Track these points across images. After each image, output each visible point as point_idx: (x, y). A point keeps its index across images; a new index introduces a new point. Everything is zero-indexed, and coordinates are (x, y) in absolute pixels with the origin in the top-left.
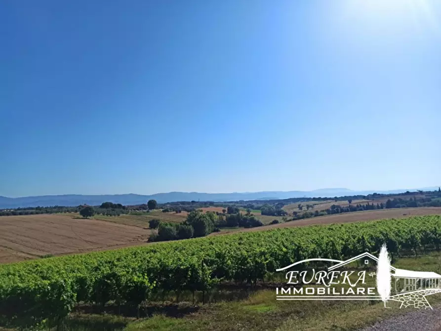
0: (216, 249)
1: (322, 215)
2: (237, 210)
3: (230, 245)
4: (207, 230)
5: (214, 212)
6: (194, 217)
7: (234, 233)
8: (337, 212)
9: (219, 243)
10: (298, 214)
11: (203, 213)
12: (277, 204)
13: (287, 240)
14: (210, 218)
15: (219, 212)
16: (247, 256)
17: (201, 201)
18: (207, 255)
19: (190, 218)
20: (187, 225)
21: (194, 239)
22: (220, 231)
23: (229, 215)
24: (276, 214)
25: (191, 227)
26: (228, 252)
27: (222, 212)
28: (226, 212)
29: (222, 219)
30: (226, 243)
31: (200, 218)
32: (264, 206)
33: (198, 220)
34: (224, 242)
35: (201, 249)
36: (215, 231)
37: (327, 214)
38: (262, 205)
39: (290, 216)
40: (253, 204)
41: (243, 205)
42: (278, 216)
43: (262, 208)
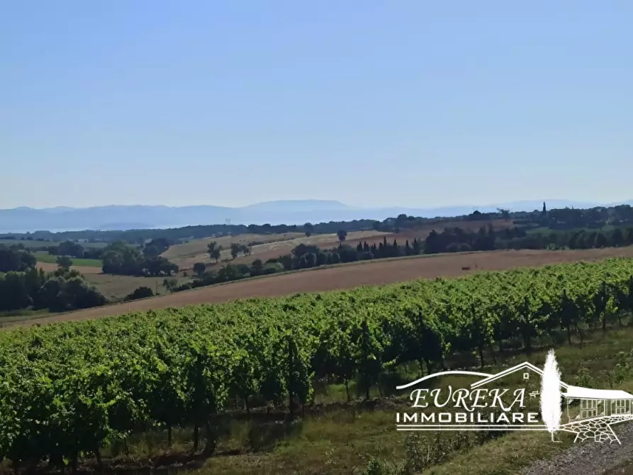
1: (271, 272)
2: (30, 261)
8: (309, 264)
10: (207, 270)
12: (148, 241)
13: (171, 340)
24: (144, 270)
32: (110, 247)
37: (284, 270)
38: (105, 245)
39: (185, 275)
40: (81, 241)
41: (47, 245)
42: (152, 276)
43: (106, 254)
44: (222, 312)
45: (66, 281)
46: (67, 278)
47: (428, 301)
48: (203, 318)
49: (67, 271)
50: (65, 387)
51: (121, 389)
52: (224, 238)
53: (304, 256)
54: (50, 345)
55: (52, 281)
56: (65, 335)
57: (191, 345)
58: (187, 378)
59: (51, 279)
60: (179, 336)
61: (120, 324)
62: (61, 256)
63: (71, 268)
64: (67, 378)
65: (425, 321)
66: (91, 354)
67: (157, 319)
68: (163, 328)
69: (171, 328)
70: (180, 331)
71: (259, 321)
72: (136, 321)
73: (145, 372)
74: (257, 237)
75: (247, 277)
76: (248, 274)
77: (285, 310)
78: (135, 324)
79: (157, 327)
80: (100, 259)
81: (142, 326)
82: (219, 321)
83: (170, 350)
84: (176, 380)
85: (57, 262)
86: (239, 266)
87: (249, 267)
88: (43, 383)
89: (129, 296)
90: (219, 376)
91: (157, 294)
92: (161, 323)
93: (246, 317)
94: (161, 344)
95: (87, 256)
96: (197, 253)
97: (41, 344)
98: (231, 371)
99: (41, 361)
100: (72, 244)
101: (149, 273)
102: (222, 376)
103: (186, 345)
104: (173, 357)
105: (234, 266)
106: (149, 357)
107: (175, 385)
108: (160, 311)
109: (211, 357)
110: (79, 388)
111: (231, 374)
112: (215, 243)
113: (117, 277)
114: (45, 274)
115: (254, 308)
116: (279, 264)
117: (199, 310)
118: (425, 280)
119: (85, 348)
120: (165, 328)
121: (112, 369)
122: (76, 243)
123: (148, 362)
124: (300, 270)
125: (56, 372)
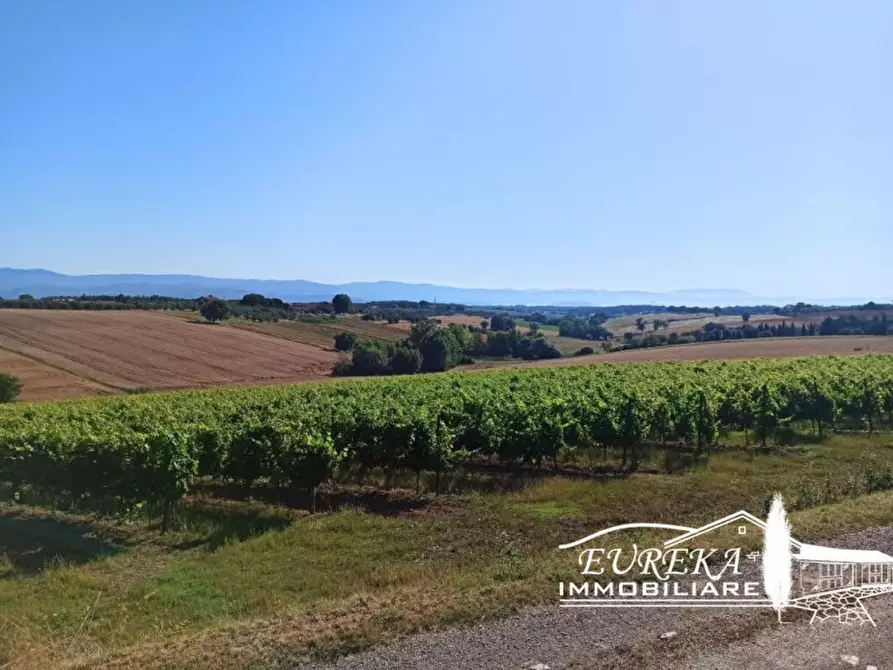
0: (466, 396)
1: (684, 342)
2: (511, 324)
3: (494, 391)
4: (449, 359)
5: (464, 326)
6: (424, 332)
8: (716, 338)
10: (634, 338)
11: (442, 326)
12: (592, 315)
14: (456, 338)
15: (474, 326)
17: (438, 301)
18: (447, 405)
19: (416, 335)
20: (409, 347)
21: (421, 374)
22: (473, 363)
23: (494, 333)
24: (589, 335)
25: (416, 352)
26: (490, 404)
27: (481, 327)
28: (488, 327)
29: (480, 340)
30: (486, 387)
31: (434, 335)
32: (565, 318)
33: (432, 338)
36: (464, 362)
37: (695, 342)
38: (562, 316)
39: (618, 340)
40: (545, 313)
41: (524, 315)
43: (562, 322)
44: (646, 369)
45: (534, 340)
49: (536, 333)
50: (535, 411)
51: (572, 417)
52: (649, 315)
53: (712, 332)
54: (524, 382)
55: (525, 339)
56: (533, 376)
57: (623, 390)
58: (619, 414)
60: (614, 384)
61: (571, 371)
62: (532, 323)
64: (537, 405)
67: (597, 370)
68: (602, 377)
69: (608, 377)
70: (614, 380)
73: (590, 407)
74: (674, 316)
76: (666, 343)
77: (696, 372)
78: (582, 373)
79: (598, 376)
80: (558, 326)
81: (586, 374)
83: (607, 393)
84: (612, 414)
85: (529, 326)
86: (659, 336)
88: (521, 406)
89: (577, 353)
90: (643, 415)
91: (597, 353)
92: (600, 374)
94: (601, 388)
96: (627, 325)
97: (518, 380)
98: (653, 412)
99: (519, 392)
100: (540, 314)
101: (592, 338)
102: (646, 415)
103: (620, 390)
104: (610, 398)
105: (655, 336)
106: (592, 396)
107: (611, 418)
108: (598, 365)
109: (639, 401)
110: (545, 412)
111: (652, 415)
112: (642, 319)
113: (569, 339)
114: (521, 334)
115: (671, 368)
117: (628, 367)
119: (548, 386)
121: (567, 401)
123: (591, 399)
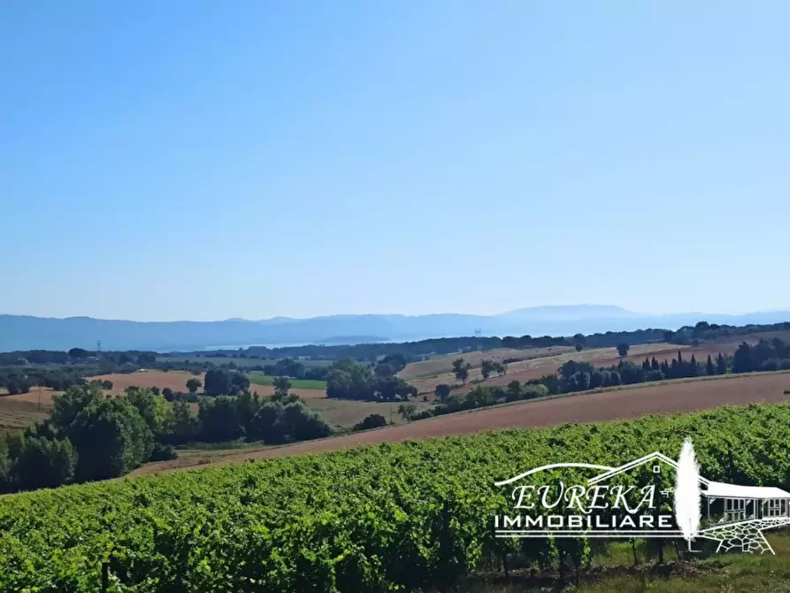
0: (159, 522)
1: (532, 395)
2: (242, 382)
3: (211, 507)
4: (128, 453)
5: (156, 391)
6: (79, 407)
7: (227, 463)
8: (580, 386)
9: (169, 500)
10: (451, 393)
11: (113, 393)
12: (381, 358)
13: (410, 481)
14: (141, 413)
15: (174, 390)
16: (270, 542)
17: (105, 348)
18: (123, 543)
19: (65, 414)
20: (50, 437)
21: (76, 487)
22: (174, 457)
23: (211, 400)
24: (376, 394)
25: (67, 442)
26: (201, 532)
27: (186, 391)
28: (200, 390)
29: (186, 415)
30: (196, 500)
31: (99, 411)
32: (335, 366)
33: (94, 416)
34: (189, 495)
35: (103, 522)
36: (156, 456)
37: (548, 394)
38: (331, 363)
39: (425, 399)
40: (301, 359)
41: (263, 364)
42: (384, 401)
43: (330, 373)
44: (472, 447)
45: (284, 408)
46: (285, 404)
47: (740, 436)
48: (448, 454)
49: (286, 395)
50: (284, 538)
51: (350, 542)
52: (474, 353)
53: (574, 376)
54: (265, 486)
55: (268, 407)
56: (283, 474)
57: (436, 488)
58: (430, 530)
59: (266, 404)
60: (420, 477)
61: (347, 460)
62: (278, 377)
63: (290, 392)
64: (287, 527)
65: (736, 462)
66: (315, 498)
67: (392, 455)
68: (400, 466)
69: (410, 466)
70: (420, 470)
71: (518, 459)
72: (367, 457)
73: (380, 522)
74: (514, 352)
75: (502, 403)
76: (502, 399)
77: (550, 445)
78: (366, 461)
79: (393, 465)
80: (324, 380)
81: (374, 463)
82: (468, 459)
83: (409, 495)
84: (417, 532)
85: (274, 384)
86: (491, 389)
87: (505, 389)
88: (259, 533)
89: (357, 425)
90: (469, 528)
91: (392, 423)
92: (397, 461)
93: (500, 453)
94: (399, 487)
95: (309, 376)
96: (440, 373)
97: (254, 483)
98: (485, 522)
99: (256, 505)
100: (291, 361)
101: (382, 397)
102: (473, 529)
103: (429, 487)
104: (413, 504)
105: (486, 388)
106: (384, 502)
107: (416, 539)
108: (395, 445)
109: (461, 505)
110: (301, 539)
111: (485, 526)
112: (462, 360)
113: (343, 402)
114: (260, 399)
115: (511, 442)
116: (542, 386)
117: (444, 444)
118: (735, 408)
119: (307, 489)
120: (403, 467)
121: (339, 516)
122: (295, 361)
123: (382, 508)
124: (569, 394)
125: (274, 519)
